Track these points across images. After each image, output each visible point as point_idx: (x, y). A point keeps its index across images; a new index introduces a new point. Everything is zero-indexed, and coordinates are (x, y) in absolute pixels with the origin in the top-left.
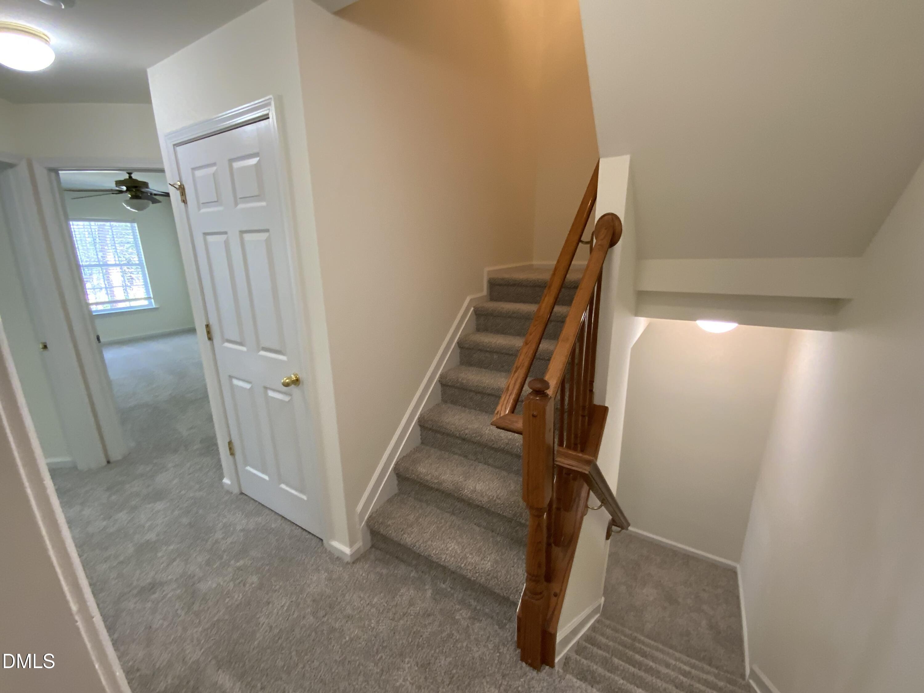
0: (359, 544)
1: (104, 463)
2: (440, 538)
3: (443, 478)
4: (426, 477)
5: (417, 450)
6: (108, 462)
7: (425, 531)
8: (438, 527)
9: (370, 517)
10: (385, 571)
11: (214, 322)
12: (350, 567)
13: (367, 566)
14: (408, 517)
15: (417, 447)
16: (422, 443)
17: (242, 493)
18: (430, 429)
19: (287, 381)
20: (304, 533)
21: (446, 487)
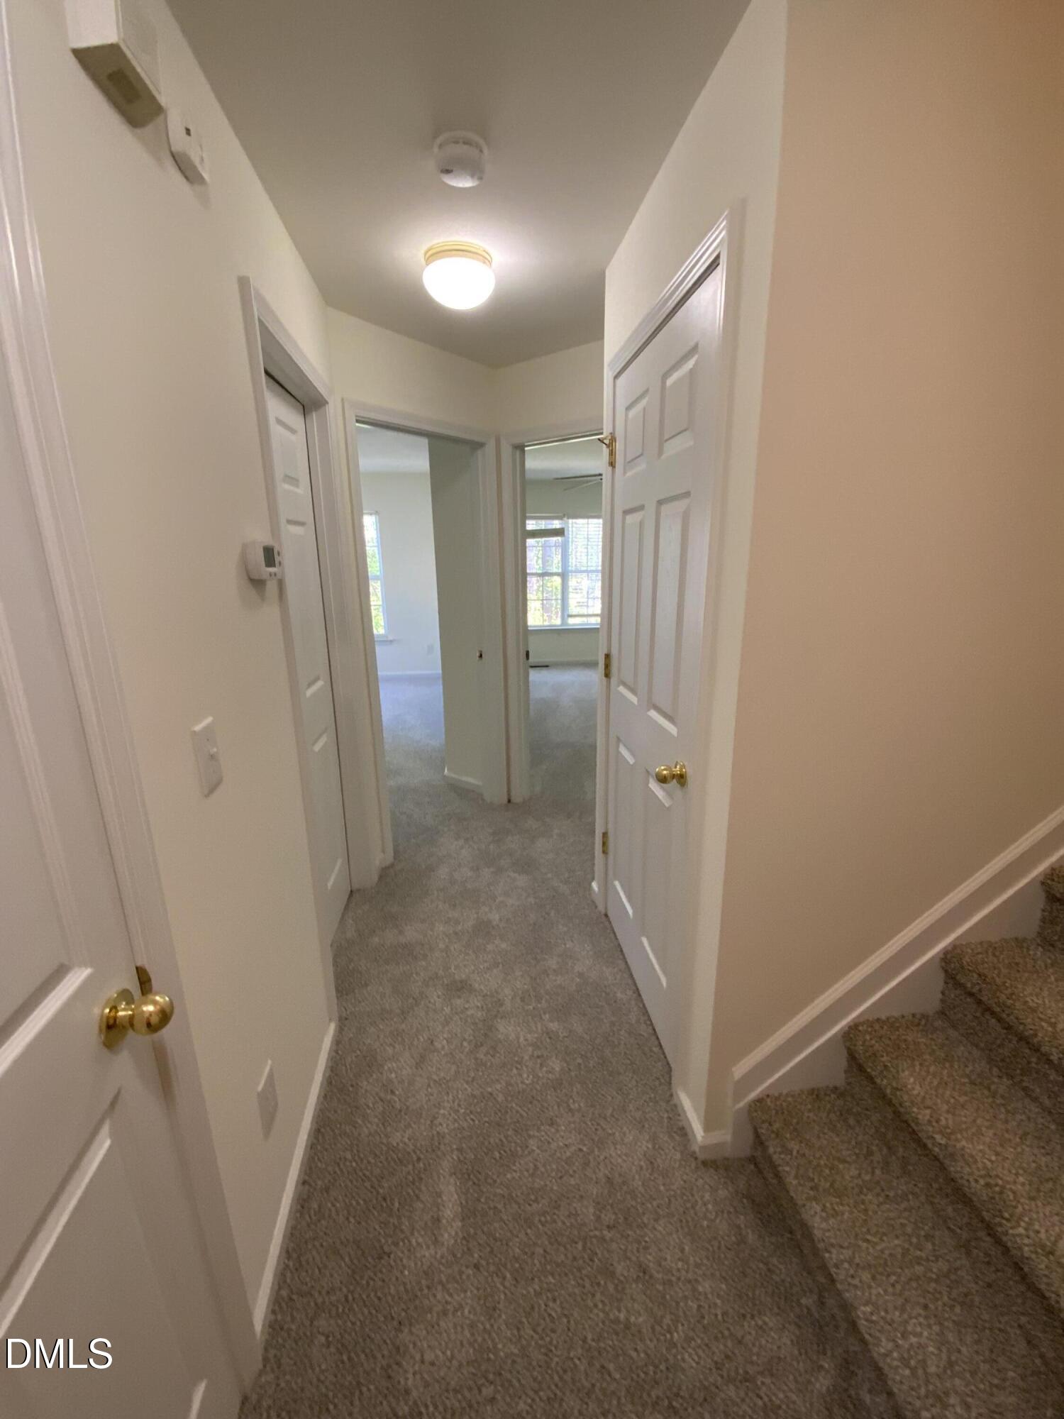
0: (724, 1136)
1: (505, 800)
2: (898, 1287)
3: (964, 1143)
4: (915, 1110)
5: (920, 1022)
6: (509, 801)
7: (869, 1237)
8: (905, 1252)
9: (759, 1100)
10: (751, 1237)
11: (614, 652)
12: (693, 1166)
13: (722, 1193)
14: (841, 1166)
15: (923, 1016)
16: (942, 1013)
17: (606, 915)
18: (971, 994)
19: (665, 772)
20: (653, 1038)
21: (966, 1177)
